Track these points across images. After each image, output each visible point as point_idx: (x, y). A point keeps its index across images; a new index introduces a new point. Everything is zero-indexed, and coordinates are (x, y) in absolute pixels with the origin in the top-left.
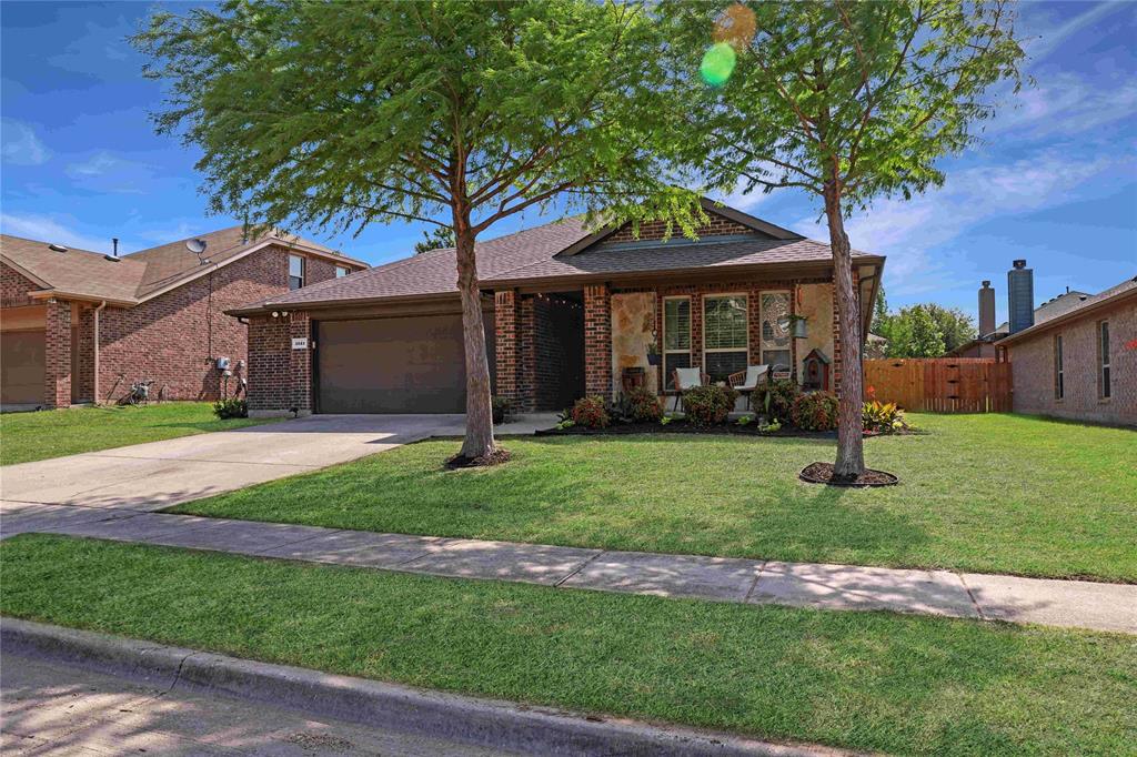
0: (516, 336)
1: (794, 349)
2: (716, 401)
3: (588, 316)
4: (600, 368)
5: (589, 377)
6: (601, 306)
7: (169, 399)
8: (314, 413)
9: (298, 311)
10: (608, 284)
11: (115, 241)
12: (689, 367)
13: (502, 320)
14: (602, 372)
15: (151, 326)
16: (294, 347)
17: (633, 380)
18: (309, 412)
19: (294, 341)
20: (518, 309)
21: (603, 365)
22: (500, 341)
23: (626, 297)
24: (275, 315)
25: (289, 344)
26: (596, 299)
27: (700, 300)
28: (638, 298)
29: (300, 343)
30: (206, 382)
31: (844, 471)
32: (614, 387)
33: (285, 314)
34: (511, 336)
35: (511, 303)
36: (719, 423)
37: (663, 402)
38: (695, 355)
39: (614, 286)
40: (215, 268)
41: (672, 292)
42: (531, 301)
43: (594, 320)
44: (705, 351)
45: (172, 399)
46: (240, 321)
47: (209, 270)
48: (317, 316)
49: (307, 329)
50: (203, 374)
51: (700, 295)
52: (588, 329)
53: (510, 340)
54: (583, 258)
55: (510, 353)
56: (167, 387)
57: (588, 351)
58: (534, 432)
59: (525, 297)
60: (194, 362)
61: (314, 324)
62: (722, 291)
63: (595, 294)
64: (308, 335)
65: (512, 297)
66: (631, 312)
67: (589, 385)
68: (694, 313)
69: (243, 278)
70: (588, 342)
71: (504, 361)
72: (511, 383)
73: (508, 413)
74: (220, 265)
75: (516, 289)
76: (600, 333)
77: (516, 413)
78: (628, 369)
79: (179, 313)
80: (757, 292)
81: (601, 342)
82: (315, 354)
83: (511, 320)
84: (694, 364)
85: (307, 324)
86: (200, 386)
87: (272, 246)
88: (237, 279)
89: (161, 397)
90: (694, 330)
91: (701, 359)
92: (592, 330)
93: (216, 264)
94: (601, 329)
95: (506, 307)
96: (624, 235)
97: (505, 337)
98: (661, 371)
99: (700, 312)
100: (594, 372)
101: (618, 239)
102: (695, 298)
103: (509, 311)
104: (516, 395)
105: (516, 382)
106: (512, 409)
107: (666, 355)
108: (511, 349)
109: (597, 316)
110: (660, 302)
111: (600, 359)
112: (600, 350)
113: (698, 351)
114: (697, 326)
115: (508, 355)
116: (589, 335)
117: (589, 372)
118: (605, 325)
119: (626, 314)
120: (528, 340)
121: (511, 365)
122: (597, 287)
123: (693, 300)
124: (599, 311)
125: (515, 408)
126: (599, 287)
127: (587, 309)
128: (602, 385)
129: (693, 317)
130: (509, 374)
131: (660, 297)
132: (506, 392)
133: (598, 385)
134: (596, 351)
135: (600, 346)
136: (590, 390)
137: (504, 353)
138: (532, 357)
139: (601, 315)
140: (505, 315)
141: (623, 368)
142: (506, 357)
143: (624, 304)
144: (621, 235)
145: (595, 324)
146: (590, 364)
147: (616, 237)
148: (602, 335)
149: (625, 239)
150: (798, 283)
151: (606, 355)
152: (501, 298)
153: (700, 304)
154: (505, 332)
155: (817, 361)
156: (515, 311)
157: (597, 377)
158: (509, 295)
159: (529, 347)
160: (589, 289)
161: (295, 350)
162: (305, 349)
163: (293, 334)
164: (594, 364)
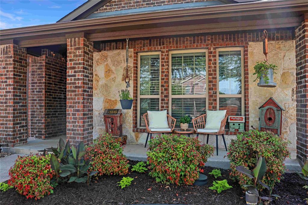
0: (15, 82)
1: (246, 96)
3: (69, 64)
4: (78, 111)
5: (70, 118)
6: (80, 56)
10: (86, 34)
12: (158, 110)
14: (79, 115)
17: (112, 119)
20: (18, 60)
21: (80, 109)
23: (109, 54)
26: (76, 49)
27: (168, 55)
28: (119, 54)
34: (11, 82)
35: (11, 54)
37: (137, 137)
38: (163, 100)
41: (146, 49)
42: (44, 55)
43: (74, 68)
44: (171, 96)
51: (168, 52)
52: (70, 76)
53: (10, 85)
55: (10, 96)
57: (69, 95)
62: (186, 48)
63: (75, 45)
65: (12, 49)
66: (114, 65)
67: (69, 126)
68: (163, 65)
70: (69, 87)
71: (6, 103)
72: (10, 120)
73: (7, 145)
76: (78, 79)
77: (13, 146)
80: (215, 49)
81: (79, 87)
83: (11, 68)
84: (162, 107)
90: (162, 79)
91: (167, 103)
94: (79, 76)
95: (8, 57)
96: (110, 6)
97: (6, 82)
98: (136, 113)
99: (168, 65)
100: (74, 115)
101: (105, 9)
102: (164, 54)
103: (10, 61)
104: (14, 131)
105: (14, 120)
106: (11, 142)
107: (141, 99)
108: (10, 92)
109: (76, 64)
110: (137, 57)
111: (79, 103)
112: (78, 95)
113: (165, 96)
114: (166, 76)
115: (8, 97)
116: (69, 82)
117: (69, 115)
118: (84, 72)
119: (110, 66)
120: (41, 86)
121: (10, 106)
122: (77, 39)
123: (162, 55)
124: (79, 60)
125: (14, 142)
126: (79, 39)
127: (68, 59)
128: (80, 127)
129: (162, 69)
130: (8, 113)
131: (137, 53)
132: (6, 128)
133: (77, 126)
134: (76, 95)
135: (79, 91)
136: (69, 130)
137: (5, 96)
138: (43, 98)
139: (80, 64)
140: (6, 64)
141: (106, 110)
142: (7, 99)
143: (109, 60)
144: (108, 6)
145: (75, 72)
146: (70, 107)
147: (105, 7)
148: (80, 82)
149: (111, 9)
150: (250, 41)
151: (84, 99)
152: (4, 49)
153: (168, 59)
154: (7, 78)
155: (275, 109)
156: (14, 61)
157: (75, 119)
158: (10, 47)
159: (41, 92)
160: (71, 42)
164: (73, 107)
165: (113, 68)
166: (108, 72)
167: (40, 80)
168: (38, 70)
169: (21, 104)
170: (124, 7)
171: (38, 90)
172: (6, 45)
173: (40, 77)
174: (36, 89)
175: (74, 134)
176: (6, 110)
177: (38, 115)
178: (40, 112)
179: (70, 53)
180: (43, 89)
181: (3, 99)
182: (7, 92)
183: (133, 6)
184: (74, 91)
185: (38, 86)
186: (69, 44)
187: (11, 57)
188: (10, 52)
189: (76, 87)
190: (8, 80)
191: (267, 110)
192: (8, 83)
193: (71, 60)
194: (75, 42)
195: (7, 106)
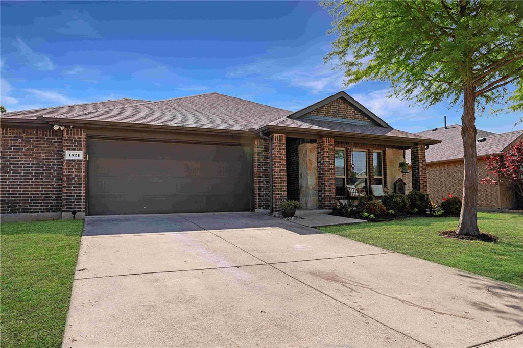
1: (385, 178)
3: (326, 154)
5: (327, 189)
6: (332, 150)
8: (87, 215)
9: (75, 126)
13: (278, 151)
14: (333, 186)
18: (84, 214)
21: (333, 182)
24: (56, 127)
26: (329, 145)
27: (351, 151)
29: (75, 155)
33: (63, 128)
34: (284, 162)
49: (83, 143)
51: (351, 149)
52: (326, 161)
53: (283, 165)
57: (326, 174)
64: (84, 149)
65: (284, 138)
68: (348, 157)
70: (326, 169)
72: (284, 191)
80: (372, 150)
82: (88, 165)
83: (284, 152)
85: (83, 139)
90: (348, 166)
92: (328, 162)
94: (332, 162)
96: (317, 112)
97: (280, 162)
99: (351, 157)
100: (329, 186)
103: (282, 146)
105: (286, 191)
108: (284, 170)
109: (330, 154)
111: (332, 179)
112: (332, 174)
114: (350, 164)
116: (327, 165)
117: (327, 186)
121: (284, 180)
124: (331, 152)
127: (325, 150)
128: (333, 194)
130: (283, 186)
133: (331, 194)
134: (330, 174)
135: (332, 172)
136: (327, 196)
137: (280, 172)
139: (332, 154)
140: (280, 149)
142: (281, 175)
145: (329, 159)
146: (327, 181)
148: (333, 166)
154: (280, 159)
156: (285, 147)
157: (331, 189)
158: (282, 137)
161: (68, 160)
162: (81, 161)
163: (66, 146)
164: (329, 181)
168: (263, 152)
172: (279, 135)
174: (262, 167)
176: (281, 183)
179: (325, 147)
181: (278, 175)
182: (280, 170)
183: (331, 116)
184: (330, 171)
186: (325, 141)
187: (284, 144)
188: (283, 140)
189: (330, 169)
190: (282, 161)
191: (399, 184)
192: (282, 163)
193: (326, 152)
194: (329, 140)
195: (281, 181)
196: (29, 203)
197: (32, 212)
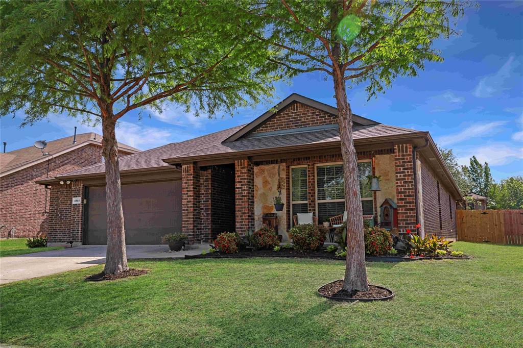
0: (194, 194)
1: (375, 199)
2: (310, 235)
3: (237, 179)
4: (244, 213)
5: (238, 219)
6: (245, 173)
7: (15, 237)
8: (83, 244)
9: (76, 180)
10: (250, 158)
11: (5, 144)
12: (307, 213)
13: (186, 183)
14: (246, 217)
15: (6, 192)
16: (74, 203)
17: (270, 221)
18: (81, 243)
19: (74, 199)
20: (197, 177)
21: (246, 212)
22: (185, 196)
23: (266, 167)
24: (62, 183)
25: (71, 201)
26: (242, 168)
27: (313, 168)
28: (274, 168)
29: (77, 200)
30: (42, 226)
31: (349, 288)
32: (256, 225)
33: (69, 182)
34: (191, 193)
35: (192, 172)
36: (313, 250)
38: (310, 204)
39: (256, 160)
40: (50, 157)
41: (295, 163)
42: (210, 171)
43: (241, 182)
44: (317, 201)
45: (18, 237)
46: (46, 187)
47: (47, 159)
48: (88, 183)
49: (81, 193)
50: (40, 221)
51: (313, 165)
52: (237, 188)
53: (191, 196)
54: (239, 142)
55: (191, 205)
56: (14, 229)
57: (237, 202)
58: (184, 256)
59: (205, 168)
60: (35, 214)
61: (86, 188)
62: (327, 161)
63: (241, 165)
64: (81, 196)
65: (192, 168)
66: (270, 177)
67: (238, 225)
68: (309, 176)
69: (70, 164)
70: (237, 196)
71: (187, 210)
72: (191, 224)
73: (188, 244)
74: (54, 156)
75: (195, 163)
76: (244, 190)
77: (193, 244)
78: (267, 214)
79: (25, 185)
81: (245, 196)
82: (86, 207)
83: (191, 183)
84: (310, 210)
85: (81, 189)
86: (38, 228)
87: (90, 145)
88: (66, 164)
89: (9, 235)
90: (310, 187)
91: (314, 207)
92: (240, 188)
93: (52, 155)
94: (245, 187)
95: (188, 175)
96: (266, 127)
97: (187, 194)
98: (289, 217)
99: (314, 176)
100: (241, 216)
101: (262, 130)
102: (310, 167)
103: (190, 177)
104: (194, 232)
105: (193, 224)
106: (191, 241)
107: (293, 204)
108: (190, 201)
109: (243, 179)
110: (289, 170)
111: (245, 207)
112: (244, 202)
113: (312, 201)
114: (312, 185)
115: (189, 206)
116: (238, 192)
117: (238, 217)
118: (248, 185)
119: (267, 178)
120: (208, 196)
121: (191, 212)
122: (242, 161)
123: (309, 168)
124: (244, 176)
125: (193, 241)
126: (244, 161)
127: (236, 175)
128: (246, 225)
129: (309, 179)
130: (190, 218)
131: (288, 167)
132: (187, 229)
133: (243, 225)
134: (242, 202)
135: (245, 199)
136: (238, 228)
137: (187, 204)
138: (210, 207)
139: (245, 179)
140: (187, 180)
141: (264, 214)
142: (188, 207)
143: (266, 172)
144: (264, 127)
145: (242, 185)
146: (238, 211)
147: (261, 128)
148: (246, 192)
149: (266, 130)
150: (376, 154)
151: (249, 205)
152: (185, 169)
153: (314, 171)
154: (188, 191)
155: (389, 207)
156: (193, 177)
157: (243, 219)
158: (190, 167)
159: (208, 201)
160: (238, 162)
161: (74, 205)
162: (79, 204)
163: (73, 195)
164: (241, 211)
165: (269, 180)
166: (266, 183)
167: (207, 191)
169: (197, 211)
170: (277, 128)
171: (204, 200)
172: (187, 166)
173: (207, 189)
175: (241, 231)
176: (187, 215)
177: (205, 221)
178: (207, 219)
179: (238, 171)
180: (209, 199)
181: (185, 207)
182: (188, 202)
183: (284, 127)
184: (241, 199)
185: (205, 196)
186: (236, 164)
187: (191, 175)
188: (190, 170)
189: (243, 196)
190: (189, 193)
191: (385, 208)
192: (189, 195)
193: (238, 176)
194: (241, 162)
195: (188, 213)
196: (62, 236)
197: (63, 242)
